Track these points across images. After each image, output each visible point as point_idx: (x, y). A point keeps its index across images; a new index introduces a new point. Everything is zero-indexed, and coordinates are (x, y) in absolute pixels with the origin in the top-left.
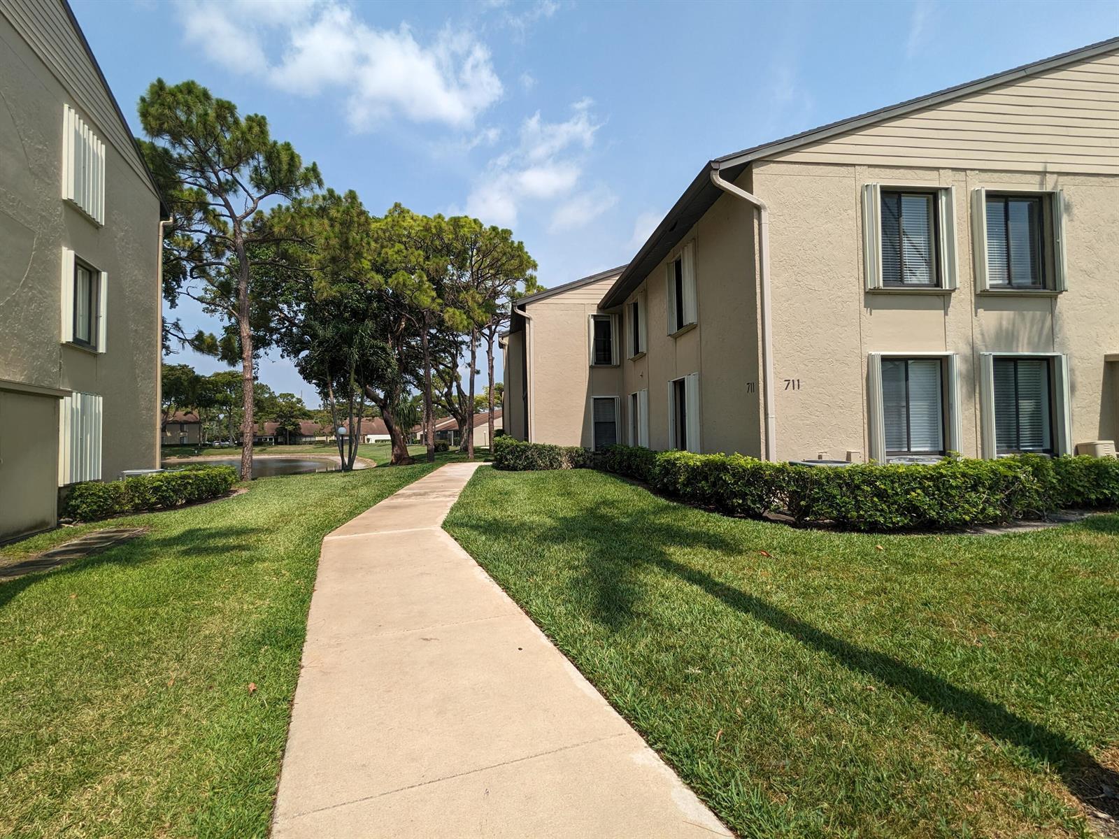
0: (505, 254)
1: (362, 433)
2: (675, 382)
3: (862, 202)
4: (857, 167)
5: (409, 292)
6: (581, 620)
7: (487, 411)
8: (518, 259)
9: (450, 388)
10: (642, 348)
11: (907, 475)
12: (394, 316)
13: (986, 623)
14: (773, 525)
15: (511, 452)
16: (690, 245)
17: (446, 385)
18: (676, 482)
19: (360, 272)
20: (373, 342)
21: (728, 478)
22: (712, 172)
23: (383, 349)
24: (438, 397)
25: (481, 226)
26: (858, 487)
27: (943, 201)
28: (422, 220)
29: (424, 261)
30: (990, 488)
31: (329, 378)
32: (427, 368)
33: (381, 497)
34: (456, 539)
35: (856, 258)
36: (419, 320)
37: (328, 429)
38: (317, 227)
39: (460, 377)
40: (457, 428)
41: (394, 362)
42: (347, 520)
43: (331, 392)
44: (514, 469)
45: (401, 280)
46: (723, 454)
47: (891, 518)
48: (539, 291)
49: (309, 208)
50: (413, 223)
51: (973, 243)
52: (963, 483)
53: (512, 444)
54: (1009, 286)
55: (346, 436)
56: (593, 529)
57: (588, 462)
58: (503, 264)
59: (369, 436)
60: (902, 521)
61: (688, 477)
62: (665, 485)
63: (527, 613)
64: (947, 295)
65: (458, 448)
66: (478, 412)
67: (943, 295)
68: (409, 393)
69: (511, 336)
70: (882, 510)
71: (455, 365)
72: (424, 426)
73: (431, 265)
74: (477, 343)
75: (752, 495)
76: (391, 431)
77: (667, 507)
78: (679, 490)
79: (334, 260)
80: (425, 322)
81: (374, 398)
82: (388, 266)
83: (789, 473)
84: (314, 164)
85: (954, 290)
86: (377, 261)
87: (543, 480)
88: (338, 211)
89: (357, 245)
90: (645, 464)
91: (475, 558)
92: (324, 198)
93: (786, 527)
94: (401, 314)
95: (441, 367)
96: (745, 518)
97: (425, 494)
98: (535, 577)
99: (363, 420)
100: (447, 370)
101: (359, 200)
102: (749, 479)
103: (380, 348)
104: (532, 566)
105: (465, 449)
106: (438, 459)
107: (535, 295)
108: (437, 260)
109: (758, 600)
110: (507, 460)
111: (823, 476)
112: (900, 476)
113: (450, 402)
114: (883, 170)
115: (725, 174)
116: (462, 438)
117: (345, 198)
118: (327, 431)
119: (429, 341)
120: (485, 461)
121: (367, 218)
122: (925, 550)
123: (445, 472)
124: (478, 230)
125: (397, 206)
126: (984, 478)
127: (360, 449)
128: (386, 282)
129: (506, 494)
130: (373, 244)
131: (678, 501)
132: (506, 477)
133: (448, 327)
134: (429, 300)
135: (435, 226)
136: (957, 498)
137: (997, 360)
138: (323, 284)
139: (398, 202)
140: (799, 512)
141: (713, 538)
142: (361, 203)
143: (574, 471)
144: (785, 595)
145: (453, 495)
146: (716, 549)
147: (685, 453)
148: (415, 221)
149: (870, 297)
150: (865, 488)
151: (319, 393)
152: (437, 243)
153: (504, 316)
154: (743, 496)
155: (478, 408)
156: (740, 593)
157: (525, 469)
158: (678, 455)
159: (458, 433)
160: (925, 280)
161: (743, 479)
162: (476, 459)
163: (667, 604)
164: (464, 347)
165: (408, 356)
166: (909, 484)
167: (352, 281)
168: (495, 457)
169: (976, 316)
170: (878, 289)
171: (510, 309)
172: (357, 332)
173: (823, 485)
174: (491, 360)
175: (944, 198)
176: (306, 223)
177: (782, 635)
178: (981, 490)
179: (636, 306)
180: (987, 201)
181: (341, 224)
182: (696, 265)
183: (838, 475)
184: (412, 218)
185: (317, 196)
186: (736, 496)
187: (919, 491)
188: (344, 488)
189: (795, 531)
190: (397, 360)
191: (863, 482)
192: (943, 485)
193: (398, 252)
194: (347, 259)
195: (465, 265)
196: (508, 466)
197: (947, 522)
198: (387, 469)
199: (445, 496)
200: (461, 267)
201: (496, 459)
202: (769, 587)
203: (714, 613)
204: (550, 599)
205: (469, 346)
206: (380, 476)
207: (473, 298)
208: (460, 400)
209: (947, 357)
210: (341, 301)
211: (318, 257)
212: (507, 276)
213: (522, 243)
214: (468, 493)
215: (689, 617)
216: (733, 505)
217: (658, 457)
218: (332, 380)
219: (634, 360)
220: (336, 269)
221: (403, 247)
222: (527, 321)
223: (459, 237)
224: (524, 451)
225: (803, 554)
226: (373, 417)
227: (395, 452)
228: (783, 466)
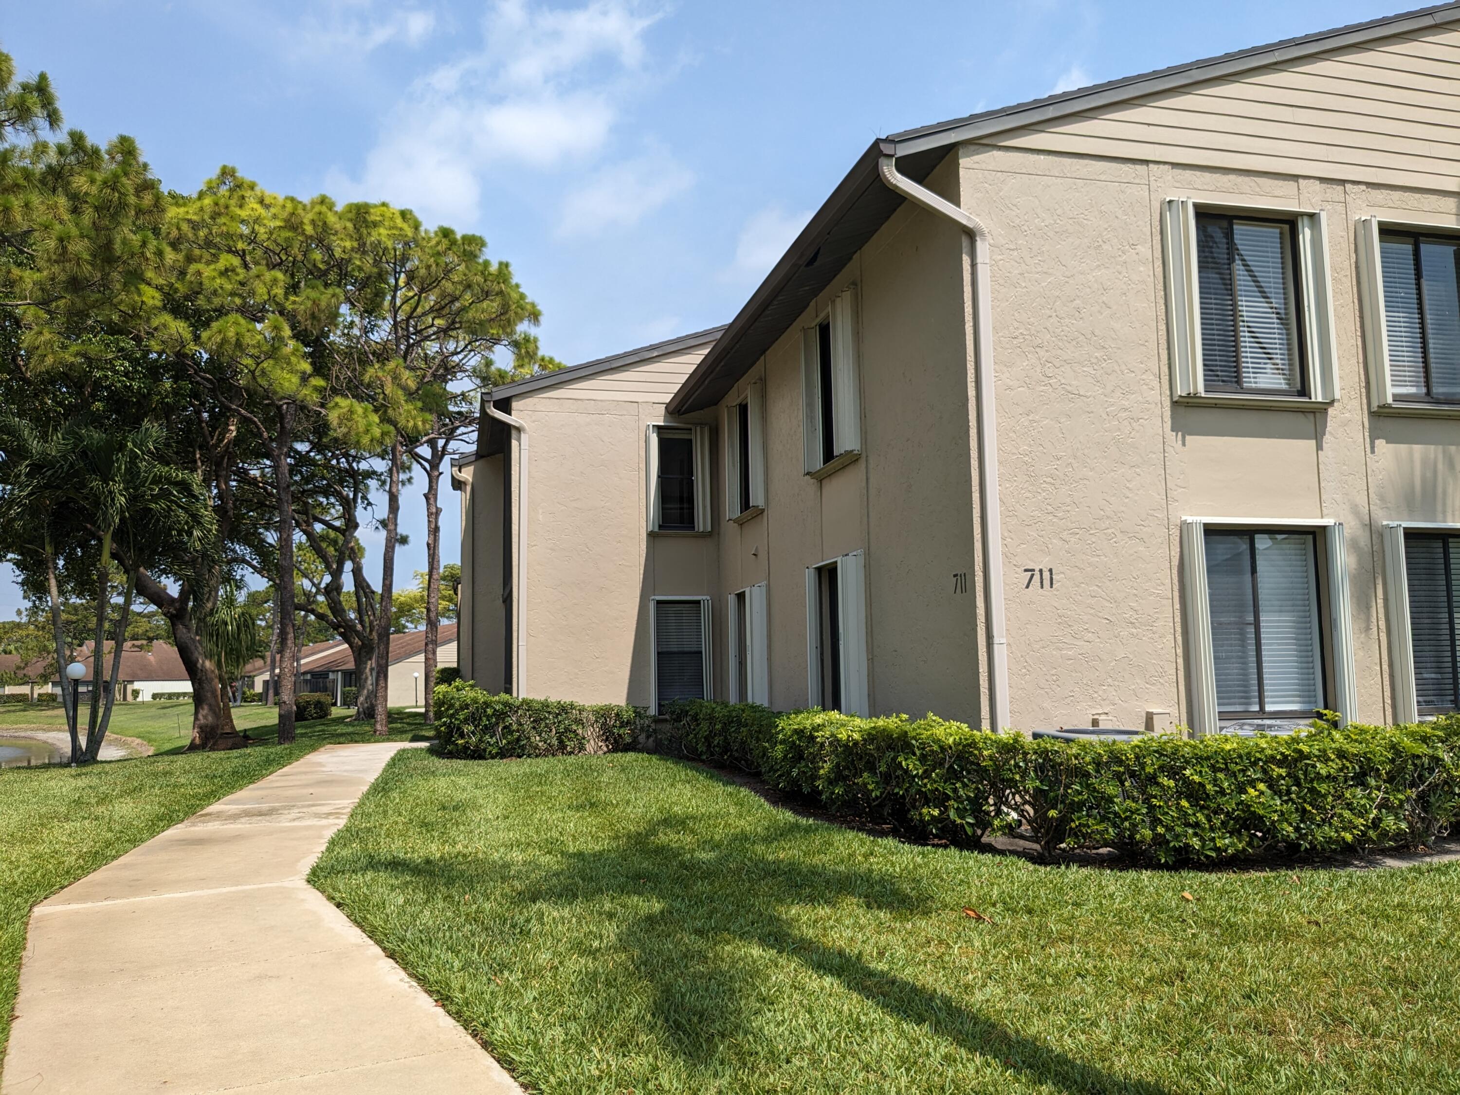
0: (469, 286)
1: (121, 677)
2: (819, 570)
3: (1162, 232)
4: (1151, 165)
5: (248, 361)
6: (595, 1050)
7: (422, 628)
8: (498, 299)
9: (337, 574)
10: (757, 498)
11: (1240, 756)
12: (211, 412)
13: (1344, 1023)
14: (998, 858)
15: (473, 719)
16: (847, 296)
17: (328, 567)
18: (815, 777)
19: (135, 313)
20: (160, 469)
21: (911, 765)
22: (882, 161)
23: (185, 487)
24: (307, 595)
25: (417, 226)
26: (1152, 779)
27: (1305, 236)
28: (284, 206)
29: (286, 294)
30: (1390, 779)
31: (49, 549)
32: (283, 528)
33: (168, 819)
34: (338, 905)
35: (1154, 335)
36: (269, 422)
37: (38, 667)
38: (40, 214)
39: (361, 549)
40: (351, 665)
41: (207, 515)
42: (85, 870)
43: (53, 582)
44: (477, 754)
45: (231, 334)
46: (905, 716)
47: (1213, 840)
48: (543, 367)
49: (24, 170)
50: (261, 211)
51: (1362, 317)
52: (1341, 770)
53: (475, 701)
54: (1427, 399)
55: (86, 683)
56: (638, 876)
57: (642, 738)
58: (464, 309)
59: (137, 685)
60: (1232, 844)
61: (838, 765)
62: (794, 782)
63: (486, 1045)
64: (1319, 412)
65: (353, 711)
66: (400, 630)
67: (1313, 412)
68: (239, 585)
69: (480, 463)
70: (1197, 825)
71: (351, 524)
72: (273, 661)
73: (299, 303)
74: (403, 476)
75: (958, 799)
76: (193, 672)
77: (794, 828)
78: (820, 793)
79: (75, 284)
80: (283, 427)
81: (158, 598)
82: (201, 301)
83: (1025, 754)
84: (43, 77)
85: (1332, 403)
86: (176, 290)
87: (542, 779)
88: (93, 181)
89: (133, 255)
90: (758, 740)
91: (379, 943)
92: (61, 151)
93: (1020, 863)
94: (229, 409)
95: (318, 527)
96: (945, 847)
97: (271, 812)
98: (506, 974)
99: (127, 645)
100: (332, 534)
101: (142, 159)
102: (951, 767)
103: (176, 484)
104: (502, 952)
105: (369, 714)
106: (303, 735)
107: (534, 379)
108: (313, 294)
109: (947, 1001)
110: (462, 736)
111: (1088, 759)
112: (1227, 758)
113: (336, 607)
114: (1198, 173)
115: (906, 166)
116: (361, 687)
117: (109, 152)
118: (33, 671)
119: (292, 470)
120: (415, 739)
121: (158, 198)
122: (1267, 899)
123: (320, 764)
124: (410, 232)
125: (226, 173)
126: (1376, 760)
127: (118, 717)
128: (197, 338)
129: (456, 808)
130: (170, 256)
131: (816, 816)
132: (460, 773)
133: (336, 440)
134: (295, 380)
135: (313, 222)
136: (1330, 799)
137: (1411, 535)
138: (47, 336)
139: (230, 165)
140: (1047, 833)
141: (877, 888)
142: (145, 166)
143: (610, 757)
144: (999, 991)
145: (336, 814)
146: (879, 908)
147: (834, 715)
148: (267, 207)
149: (1181, 410)
150: (1165, 781)
151: (23, 584)
152: (317, 256)
153: (464, 418)
154: (941, 800)
155: (403, 621)
156: (914, 989)
157: (503, 754)
158: (819, 719)
159: (353, 677)
160: (1280, 383)
161: (941, 764)
162: (391, 735)
163: (769, 1015)
164: (373, 483)
165: (240, 501)
166: (1244, 771)
167: (113, 330)
168: (437, 729)
169: (1373, 452)
170: (1196, 396)
171: (477, 405)
172: (122, 447)
173: (1087, 775)
174: (434, 514)
175: (1307, 232)
176: (16, 202)
177: (978, 1060)
178: (1373, 783)
179: (743, 410)
180: (1381, 241)
181: (97, 209)
182: (858, 336)
183: (1116, 758)
184: (261, 202)
185: (45, 145)
186: (927, 803)
187: (1262, 786)
188: (78, 802)
189: (1036, 870)
190: (216, 509)
191: (1162, 768)
192: (1306, 774)
193: (225, 273)
194: (105, 283)
195: (380, 305)
196: (466, 748)
197: (1313, 848)
198: (181, 761)
199: (317, 816)
200: (371, 310)
201: (438, 736)
202: (970, 977)
203: (858, 1025)
204: (535, 1014)
205: (384, 483)
206: (165, 774)
207: (396, 378)
208: (358, 600)
209: (1324, 528)
210: (87, 375)
211: (37, 276)
212: (474, 333)
213: (507, 265)
214: (370, 807)
215: (809, 1036)
216: (922, 821)
217: (781, 724)
218: (56, 555)
219: (741, 523)
220: (79, 304)
221: (236, 261)
222: (514, 434)
223: (368, 247)
224: (501, 715)
225: (1044, 913)
226: (150, 640)
227: (202, 721)
228: (1016, 741)
